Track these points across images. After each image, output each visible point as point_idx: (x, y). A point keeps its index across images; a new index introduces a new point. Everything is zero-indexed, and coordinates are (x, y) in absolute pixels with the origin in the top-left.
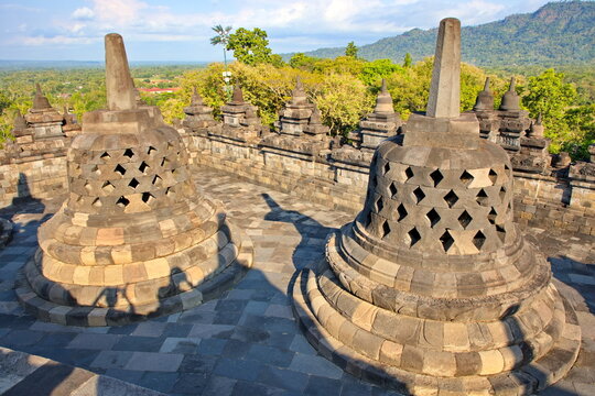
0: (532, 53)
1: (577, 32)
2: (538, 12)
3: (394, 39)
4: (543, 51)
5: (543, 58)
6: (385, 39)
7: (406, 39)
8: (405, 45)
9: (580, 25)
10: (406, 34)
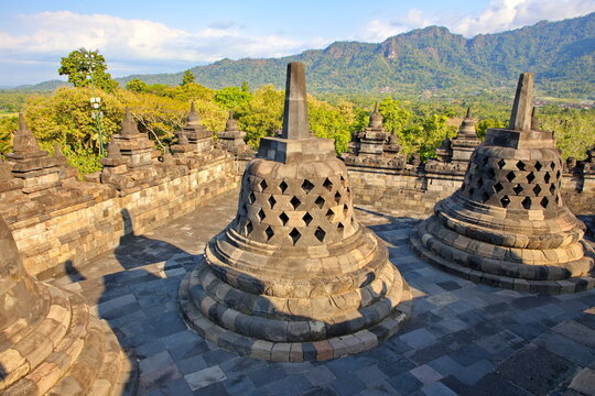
0: (327, 83)
1: (359, 66)
2: (327, 49)
3: (206, 67)
4: (336, 81)
5: (336, 87)
6: (197, 67)
7: (218, 68)
8: (217, 74)
9: (360, 61)
10: (217, 63)
